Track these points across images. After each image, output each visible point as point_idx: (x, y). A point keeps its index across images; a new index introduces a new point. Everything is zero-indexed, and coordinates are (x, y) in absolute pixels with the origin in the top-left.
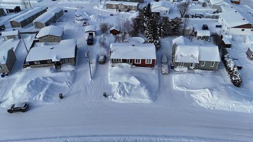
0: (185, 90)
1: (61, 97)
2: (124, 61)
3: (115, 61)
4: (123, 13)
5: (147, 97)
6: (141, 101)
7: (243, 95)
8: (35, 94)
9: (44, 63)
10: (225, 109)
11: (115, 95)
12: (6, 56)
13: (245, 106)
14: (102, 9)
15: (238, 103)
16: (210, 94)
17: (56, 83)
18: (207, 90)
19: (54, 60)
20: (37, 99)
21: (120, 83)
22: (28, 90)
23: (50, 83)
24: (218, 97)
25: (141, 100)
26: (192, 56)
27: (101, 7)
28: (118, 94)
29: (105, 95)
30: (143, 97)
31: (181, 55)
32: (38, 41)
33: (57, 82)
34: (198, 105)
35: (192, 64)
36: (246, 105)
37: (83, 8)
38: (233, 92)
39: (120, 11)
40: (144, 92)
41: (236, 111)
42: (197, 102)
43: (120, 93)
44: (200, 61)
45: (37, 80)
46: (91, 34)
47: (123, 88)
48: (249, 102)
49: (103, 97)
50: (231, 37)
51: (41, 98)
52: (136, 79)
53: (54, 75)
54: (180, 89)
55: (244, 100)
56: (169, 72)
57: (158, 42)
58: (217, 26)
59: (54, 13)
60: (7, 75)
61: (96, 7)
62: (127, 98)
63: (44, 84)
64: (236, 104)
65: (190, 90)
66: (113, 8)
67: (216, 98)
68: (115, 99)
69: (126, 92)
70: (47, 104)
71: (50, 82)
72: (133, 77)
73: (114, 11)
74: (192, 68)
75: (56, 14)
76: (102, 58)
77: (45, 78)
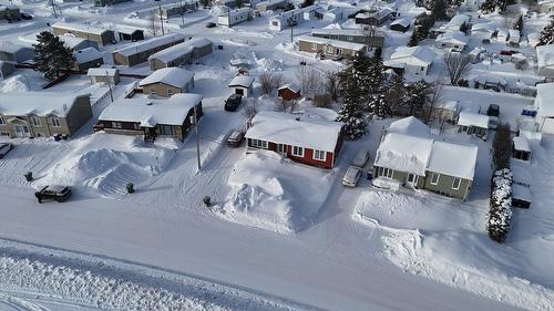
0: (373, 224)
1: (131, 190)
2: (273, 147)
3: (254, 144)
4: (327, 61)
5: (286, 220)
6: (271, 227)
7: (500, 260)
8: (89, 177)
9: (128, 127)
10: (442, 280)
11: (227, 205)
12: (69, 106)
13: (492, 285)
14: (290, 50)
15: (478, 272)
16: (418, 239)
17: (134, 165)
18: (417, 232)
19: (145, 123)
20: (90, 185)
21: (246, 186)
22: (81, 166)
23: (123, 162)
24: (434, 250)
25: (271, 224)
26: (414, 159)
27: (290, 46)
28: (231, 203)
29: (208, 202)
30: (278, 220)
31: (390, 154)
32: (141, 91)
33: (136, 163)
34: (387, 259)
35: (411, 176)
36: (495, 281)
37: (255, 44)
38: (476, 248)
39: (323, 57)
40: (282, 211)
41: (469, 289)
42: (388, 252)
43: (236, 203)
44: (427, 172)
45: (102, 153)
46: (240, 92)
47: (246, 196)
48: (505, 278)
49: (204, 205)
50: (539, 137)
51: (96, 186)
52: (278, 184)
53: (136, 150)
54: (365, 221)
55: (495, 272)
56: (357, 185)
57: (358, 122)
58: (525, 113)
59: (192, 47)
60: (65, 138)
61: (280, 47)
62: (245, 214)
63: (112, 163)
64: (471, 274)
65: (385, 228)
66: (313, 52)
67: (428, 251)
68: (224, 212)
69: (249, 203)
70: (103, 196)
71: (124, 160)
72: (275, 179)
73: (311, 57)
74: (412, 184)
75: (195, 48)
76: (235, 135)
77: (118, 153)
